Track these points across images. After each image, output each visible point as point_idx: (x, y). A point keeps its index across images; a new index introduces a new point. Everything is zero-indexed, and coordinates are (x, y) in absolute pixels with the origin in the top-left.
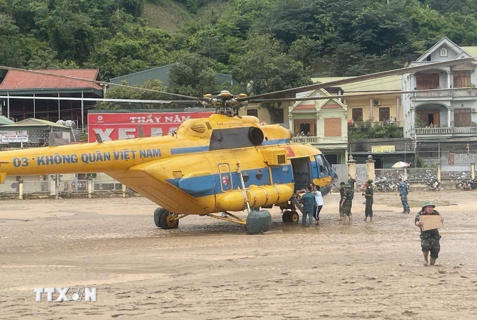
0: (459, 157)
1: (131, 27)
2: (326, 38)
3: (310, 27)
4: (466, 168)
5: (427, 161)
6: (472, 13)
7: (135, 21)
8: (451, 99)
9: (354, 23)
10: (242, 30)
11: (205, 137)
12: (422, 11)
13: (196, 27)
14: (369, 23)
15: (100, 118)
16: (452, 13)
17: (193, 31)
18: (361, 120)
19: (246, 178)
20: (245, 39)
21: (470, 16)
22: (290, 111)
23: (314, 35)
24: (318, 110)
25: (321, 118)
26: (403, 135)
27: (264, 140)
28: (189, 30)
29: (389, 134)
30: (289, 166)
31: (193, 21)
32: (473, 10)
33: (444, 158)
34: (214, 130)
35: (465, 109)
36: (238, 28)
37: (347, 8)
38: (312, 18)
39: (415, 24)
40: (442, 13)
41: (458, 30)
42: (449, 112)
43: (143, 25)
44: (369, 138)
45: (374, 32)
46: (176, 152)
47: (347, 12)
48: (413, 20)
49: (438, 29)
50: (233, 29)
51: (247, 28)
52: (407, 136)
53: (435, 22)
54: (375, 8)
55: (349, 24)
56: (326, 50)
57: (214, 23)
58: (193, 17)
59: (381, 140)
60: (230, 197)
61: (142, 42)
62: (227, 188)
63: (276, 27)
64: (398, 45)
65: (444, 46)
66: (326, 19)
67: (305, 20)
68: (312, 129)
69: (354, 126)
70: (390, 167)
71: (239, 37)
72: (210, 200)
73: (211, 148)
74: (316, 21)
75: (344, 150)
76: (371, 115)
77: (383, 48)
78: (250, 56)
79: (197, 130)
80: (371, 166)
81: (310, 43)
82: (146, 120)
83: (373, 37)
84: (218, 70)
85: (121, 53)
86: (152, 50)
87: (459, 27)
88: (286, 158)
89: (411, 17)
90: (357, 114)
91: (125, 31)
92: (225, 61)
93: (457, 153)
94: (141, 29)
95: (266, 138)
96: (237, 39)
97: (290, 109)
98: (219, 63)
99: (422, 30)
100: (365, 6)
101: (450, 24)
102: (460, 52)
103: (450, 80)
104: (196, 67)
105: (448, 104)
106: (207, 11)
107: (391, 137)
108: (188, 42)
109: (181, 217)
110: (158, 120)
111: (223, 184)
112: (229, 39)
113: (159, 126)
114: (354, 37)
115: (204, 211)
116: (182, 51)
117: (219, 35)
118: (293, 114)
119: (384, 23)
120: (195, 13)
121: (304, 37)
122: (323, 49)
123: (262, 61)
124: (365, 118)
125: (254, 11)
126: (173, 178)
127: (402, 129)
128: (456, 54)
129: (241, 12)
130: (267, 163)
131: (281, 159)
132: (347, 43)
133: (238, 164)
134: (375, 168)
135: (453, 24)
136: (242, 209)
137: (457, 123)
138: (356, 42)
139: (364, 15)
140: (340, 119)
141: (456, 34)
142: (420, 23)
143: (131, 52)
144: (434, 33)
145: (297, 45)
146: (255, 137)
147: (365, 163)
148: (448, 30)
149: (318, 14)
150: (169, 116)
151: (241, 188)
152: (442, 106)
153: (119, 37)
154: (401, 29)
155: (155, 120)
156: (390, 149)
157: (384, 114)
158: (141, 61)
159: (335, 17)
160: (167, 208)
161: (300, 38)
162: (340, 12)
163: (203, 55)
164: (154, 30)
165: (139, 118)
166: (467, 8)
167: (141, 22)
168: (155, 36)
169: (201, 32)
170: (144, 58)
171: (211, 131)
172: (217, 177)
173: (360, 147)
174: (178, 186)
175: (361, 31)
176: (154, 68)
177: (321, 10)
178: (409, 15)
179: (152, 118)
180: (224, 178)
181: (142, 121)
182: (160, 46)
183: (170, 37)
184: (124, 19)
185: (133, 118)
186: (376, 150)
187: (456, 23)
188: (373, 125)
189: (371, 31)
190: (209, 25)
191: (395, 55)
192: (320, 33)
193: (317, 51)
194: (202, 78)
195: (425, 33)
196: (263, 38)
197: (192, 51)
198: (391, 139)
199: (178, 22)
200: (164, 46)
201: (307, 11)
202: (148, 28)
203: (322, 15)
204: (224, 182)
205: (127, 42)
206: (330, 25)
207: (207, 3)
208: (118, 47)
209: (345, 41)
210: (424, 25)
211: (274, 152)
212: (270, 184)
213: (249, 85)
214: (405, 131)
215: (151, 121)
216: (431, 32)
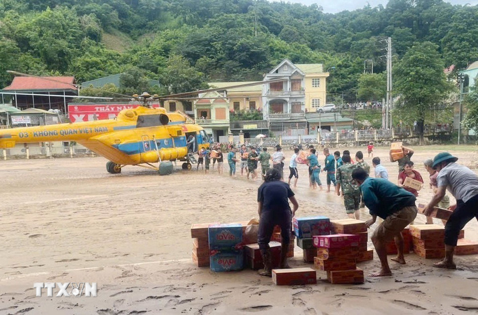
0: (294, 131)
1: (95, 49)
2: (218, 57)
3: (208, 50)
4: (295, 138)
5: (275, 134)
6: (306, 43)
7: (97, 45)
8: (290, 96)
9: (235, 48)
10: (166, 51)
11: (133, 120)
12: (276, 41)
13: (137, 49)
14: (244, 48)
15: (76, 108)
16: (294, 43)
17: (135, 52)
18: (239, 109)
19: (158, 144)
20: (168, 57)
21: (305, 45)
22: (194, 103)
23: (211, 56)
24: (212, 103)
25: (213, 108)
26: (263, 119)
27: (169, 121)
28: (132, 51)
29: (255, 118)
30: (184, 137)
31: (134, 45)
32: (307, 41)
33: (285, 131)
34: (139, 116)
35: (298, 103)
36: (163, 50)
37: (231, 38)
38: (209, 45)
39: (272, 50)
40: (288, 43)
41: (297, 53)
42: (288, 104)
43: (102, 48)
44: (243, 120)
45: (247, 54)
46: (117, 129)
47: (230, 41)
48: (271, 47)
49: (285, 53)
50: (160, 51)
51: (169, 50)
52: (265, 119)
53: (283, 48)
54: (248, 39)
55: (232, 49)
56: (218, 65)
57: (148, 46)
58: (134, 43)
59: (250, 121)
60: (149, 154)
61: (102, 59)
62: (148, 150)
63: (187, 50)
64: (261, 62)
65: (286, 64)
66: (218, 45)
67: (205, 45)
68: (208, 114)
69: (234, 113)
70: (254, 138)
71: (164, 56)
72: (137, 156)
73: (138, 126)
74: (212, 46)
75: (228, 127)
76: (244, 106)
77: (253, 64)
78: (170, 69)
79: (129, 116)
80: (242, 137)
81: (208, 60)
82: (105, 109)
83: (247, 57)
84: (152, 77)
85: (89, 66)
86: (109, 64)
87: (297, 52)
88: (182, 132)
89: (270, 45)
90: (237, 105)
91: (91, 52)
92: (156, 71)
93: (293, 129)
94: (101, 50)
95: (171, 121)
96: (163, 57)
97: (195, 102)
98: (153, 73)
99: (276, 53)
100: (242, 37)
101: (292, 50)
102: (295, 68)
103: (289, 85)
104: (136, 75)
105: (288, 100)
106: (143, 39)
107: (256, 119)
108: (132, 59)
109: (122, 167)
110: (112, 109)
111: (145, 147)
112: (158, 57)
113: (113, 113)
114: (235, 57)
115: (135, 163)
116: (128, 65)
117: (151, 55)
118: (196, 105)
119: (253, 48)
120: (136, 40)
121: (205, 57)
122: (216, 65)
123: (178, 72)
124: (241, 108)
125: (173, 40)
126: (115, 144)
127: (262, 114)
128: (293, 69)
129: (165, 40)
130: (171, 135)
131: (179, 133)
132: (230, 61)
133: (154, 136)
134: (245, 138)
135: (294, 49)
136: (157, 161)
137: (293, 111)
138: (236, 60)
139: (241, 43)
140: (224, 108)
141: (295, 56)
142: (275, 49)
143: (95, 65)
144: (283, 55)
145: (200, 61)
146: (164, 120)
147: (238, 135)
148: (291, 53)
149: (213, 42)
150: (119, 106)
151: (156, 149)
152: (285, 101)
153: (87, 55)
154: (263, 53)
155: (111, 109)
156: (254, 127)
157: (253, 105)
158: (102, 71)
159: (223, 44)
160: (113, 162)
161: (202, 57)
162: (227, 41)
163: (140, 67)
164: (110, 51)
165: (101, 108)
166: (303, 40)
167: (101, 45)
168: (110, 55)
169: (139, 53)
170: (104, 69)
171: (137, 117)
172: (141, 143)
173: (237, 126)
174: (118, 148)
175: (240, 53)
176: (110, 76)
177: (214, 39)
178: (268, 44)
179: (109, 108)
180: (145, 144)
181: (102, 110)
182: (113, 62)
183: (120, 55)
184: (90, 44)
185: (97, 108)
186: (247, 127)
187: (296, 49)
188: (246, 112)
189: (245, 53)
190: (145, 48)
191: (260, 68)
192: (214, 54)
193: (213, 65)
194: (140, 82)
195: (278, 55)
196: (178, 58)
197: (134, 65)
198: (255, 121)
199: (125, 46)
200: (116, 62)
201: (206, 40)
202: (105, 50)
203: (215, 43)
204: (146, 146)
205: (92, 59)
206: (221, 49)
207: (144, 34)
208: (87, 62)
209: (229, 60)
210: (277, 50)
211: (175, 129)
212: (173, 147)
213: (170, 87)
214: (264, 116)
215: (108, 109)
216: (280, 55)
